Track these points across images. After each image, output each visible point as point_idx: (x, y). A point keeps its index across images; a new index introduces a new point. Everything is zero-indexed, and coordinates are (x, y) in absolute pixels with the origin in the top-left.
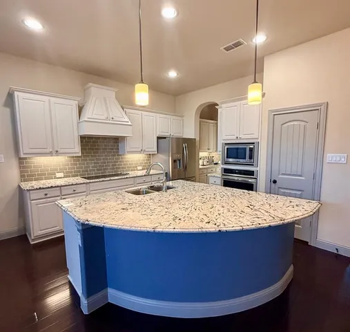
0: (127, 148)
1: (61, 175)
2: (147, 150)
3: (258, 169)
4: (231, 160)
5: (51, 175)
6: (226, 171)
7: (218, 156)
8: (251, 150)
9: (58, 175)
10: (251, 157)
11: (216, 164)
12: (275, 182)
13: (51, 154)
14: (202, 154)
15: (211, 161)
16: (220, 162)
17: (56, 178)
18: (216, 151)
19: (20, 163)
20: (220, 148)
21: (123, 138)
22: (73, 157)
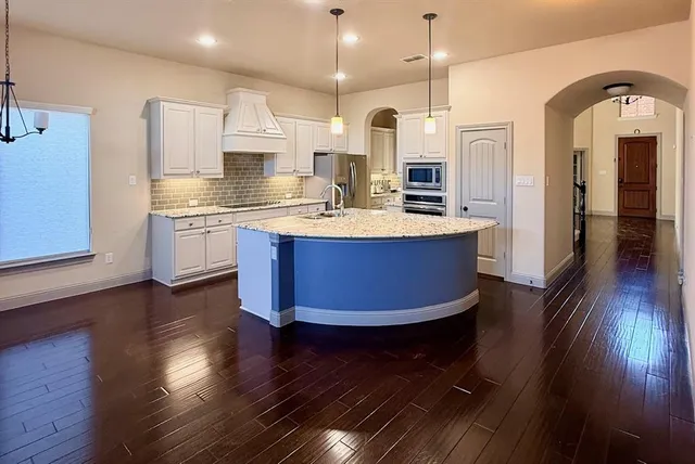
0: (278, 169)
1: (195, 202)
2: (301, 170)
3: (446, 194)
4: (415, 184)
5: (184, 204)
6: (409, 198)
7: (397, 179)
8: (438, 172)
9: (192, 203)
10: (438, 180)
11: (394, 191)
12: (466, 209)
13: (190, 175)
14: (375, 177)
15: (386, 187)
16: (399, 189)
17: (188, 206)
18: (395, 171)
19: (153, 186)
20: (400, 168)
21: (272, 155)
22: (209, 179)
